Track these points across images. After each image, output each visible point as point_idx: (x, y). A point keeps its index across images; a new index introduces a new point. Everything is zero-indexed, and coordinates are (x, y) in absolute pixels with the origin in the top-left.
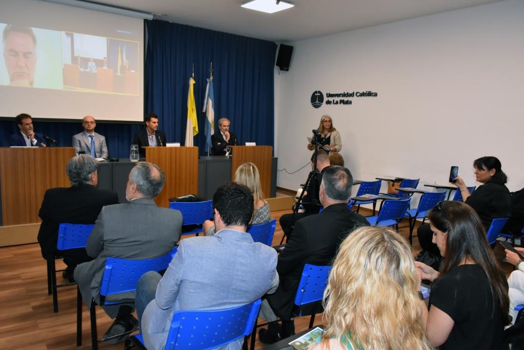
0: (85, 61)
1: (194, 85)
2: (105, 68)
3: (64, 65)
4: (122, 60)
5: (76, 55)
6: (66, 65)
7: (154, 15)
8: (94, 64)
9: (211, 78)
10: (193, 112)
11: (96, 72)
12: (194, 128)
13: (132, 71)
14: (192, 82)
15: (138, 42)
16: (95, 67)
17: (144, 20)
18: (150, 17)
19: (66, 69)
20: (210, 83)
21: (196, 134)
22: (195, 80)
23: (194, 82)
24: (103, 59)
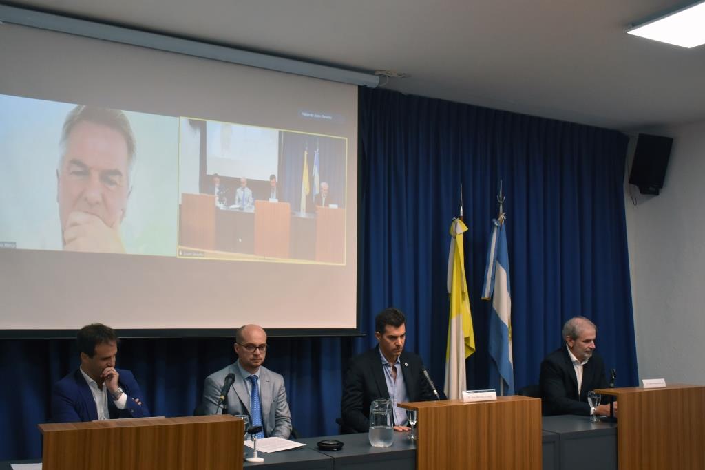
0: (230, 185)
1: (465, 234)
2: (273, 200)
3: (184, 195)
4: (310, 180)
5: (210, 172)
6: (186, 197)
7: (382, 76)
8: (248, 192)
9: (502, 217)
10: (463, 299)
11: (252, 211)
12: (467, 339)
13: (331, 206)
14: (460, 228)
15: (347, 139)
16: (251, 200)
17: (360, 87)
18: (372, 82)
19: (187, 205)
20: (500, 228)
21: (470, 353)
22: (466, 222)
23: (466, 229)
24: (269, 180)
